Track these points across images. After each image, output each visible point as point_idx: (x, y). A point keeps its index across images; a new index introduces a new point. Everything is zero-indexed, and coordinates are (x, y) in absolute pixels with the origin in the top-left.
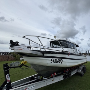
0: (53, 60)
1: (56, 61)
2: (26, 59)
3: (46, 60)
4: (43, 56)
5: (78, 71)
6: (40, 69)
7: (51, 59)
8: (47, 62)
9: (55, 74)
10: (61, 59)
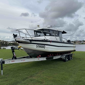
0: (38, 46)
1: (40, 47)
2: (20, 45)
3: (33, 45)
4: (31, 43)
5: (61, 57)
6: (29, 52)
7: (36, 45)
8: (34, 47)
9: (40, 56)
10: (44, 45)
